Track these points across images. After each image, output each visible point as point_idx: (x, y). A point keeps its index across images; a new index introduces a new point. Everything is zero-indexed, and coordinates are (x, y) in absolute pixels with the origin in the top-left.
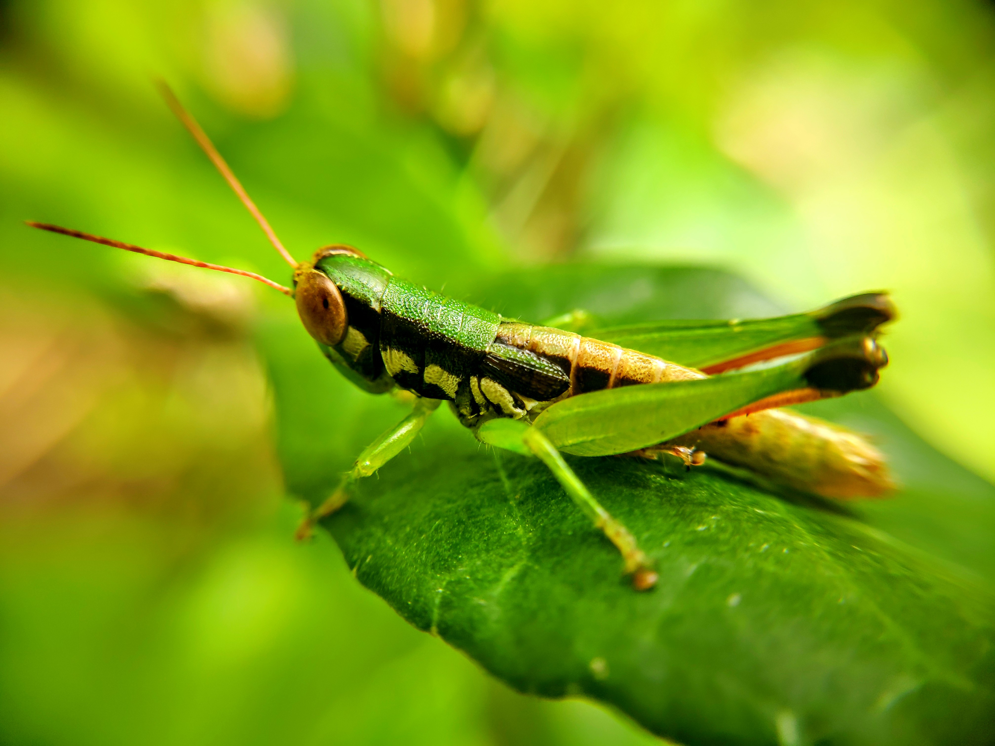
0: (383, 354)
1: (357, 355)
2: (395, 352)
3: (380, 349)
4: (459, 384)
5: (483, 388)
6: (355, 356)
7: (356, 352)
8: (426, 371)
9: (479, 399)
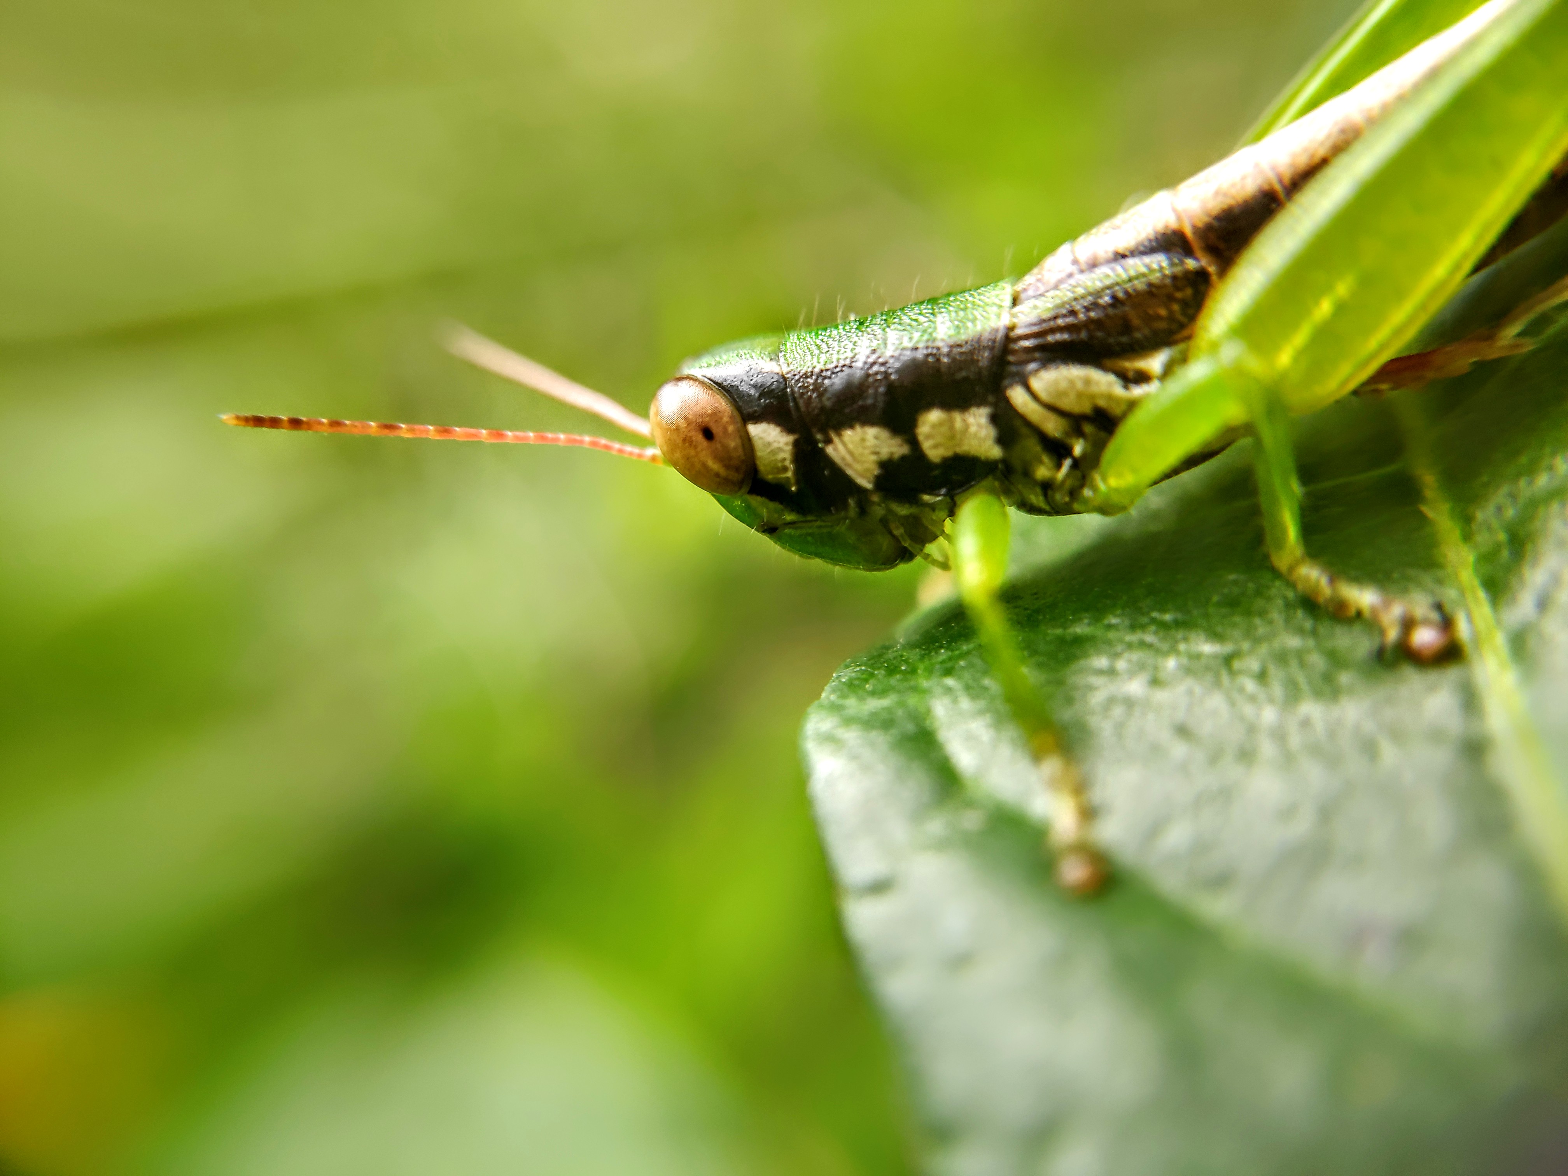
0: (830, 450)
1: (789, 474)
2: (848, 434)
3: (820, 445)
4: (994, 419)
5: (1043, 396)
6: (788, 478)
7: (785, 469)
8: (921, 438)
9: (1053, 426)
